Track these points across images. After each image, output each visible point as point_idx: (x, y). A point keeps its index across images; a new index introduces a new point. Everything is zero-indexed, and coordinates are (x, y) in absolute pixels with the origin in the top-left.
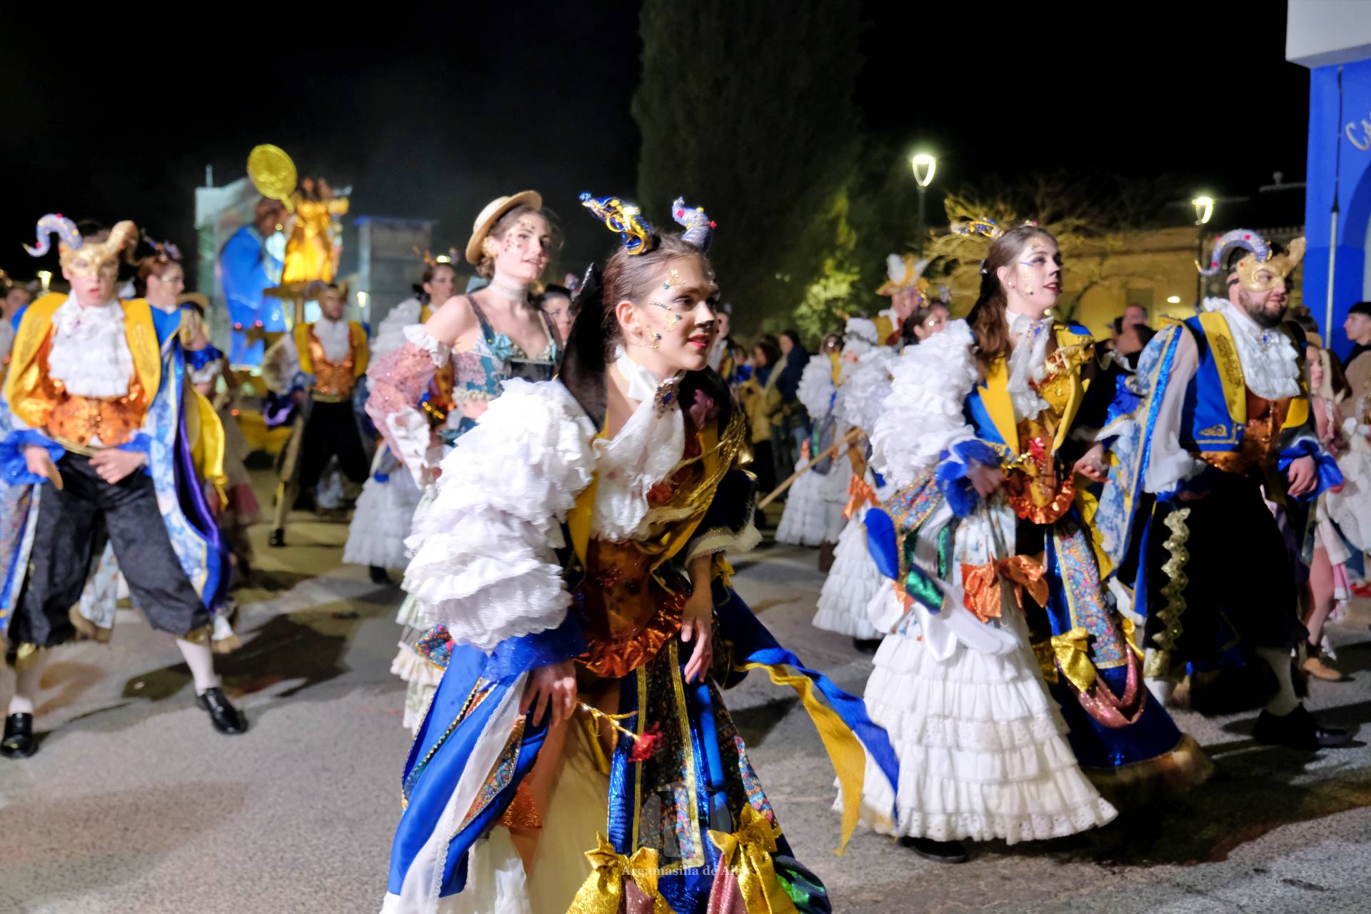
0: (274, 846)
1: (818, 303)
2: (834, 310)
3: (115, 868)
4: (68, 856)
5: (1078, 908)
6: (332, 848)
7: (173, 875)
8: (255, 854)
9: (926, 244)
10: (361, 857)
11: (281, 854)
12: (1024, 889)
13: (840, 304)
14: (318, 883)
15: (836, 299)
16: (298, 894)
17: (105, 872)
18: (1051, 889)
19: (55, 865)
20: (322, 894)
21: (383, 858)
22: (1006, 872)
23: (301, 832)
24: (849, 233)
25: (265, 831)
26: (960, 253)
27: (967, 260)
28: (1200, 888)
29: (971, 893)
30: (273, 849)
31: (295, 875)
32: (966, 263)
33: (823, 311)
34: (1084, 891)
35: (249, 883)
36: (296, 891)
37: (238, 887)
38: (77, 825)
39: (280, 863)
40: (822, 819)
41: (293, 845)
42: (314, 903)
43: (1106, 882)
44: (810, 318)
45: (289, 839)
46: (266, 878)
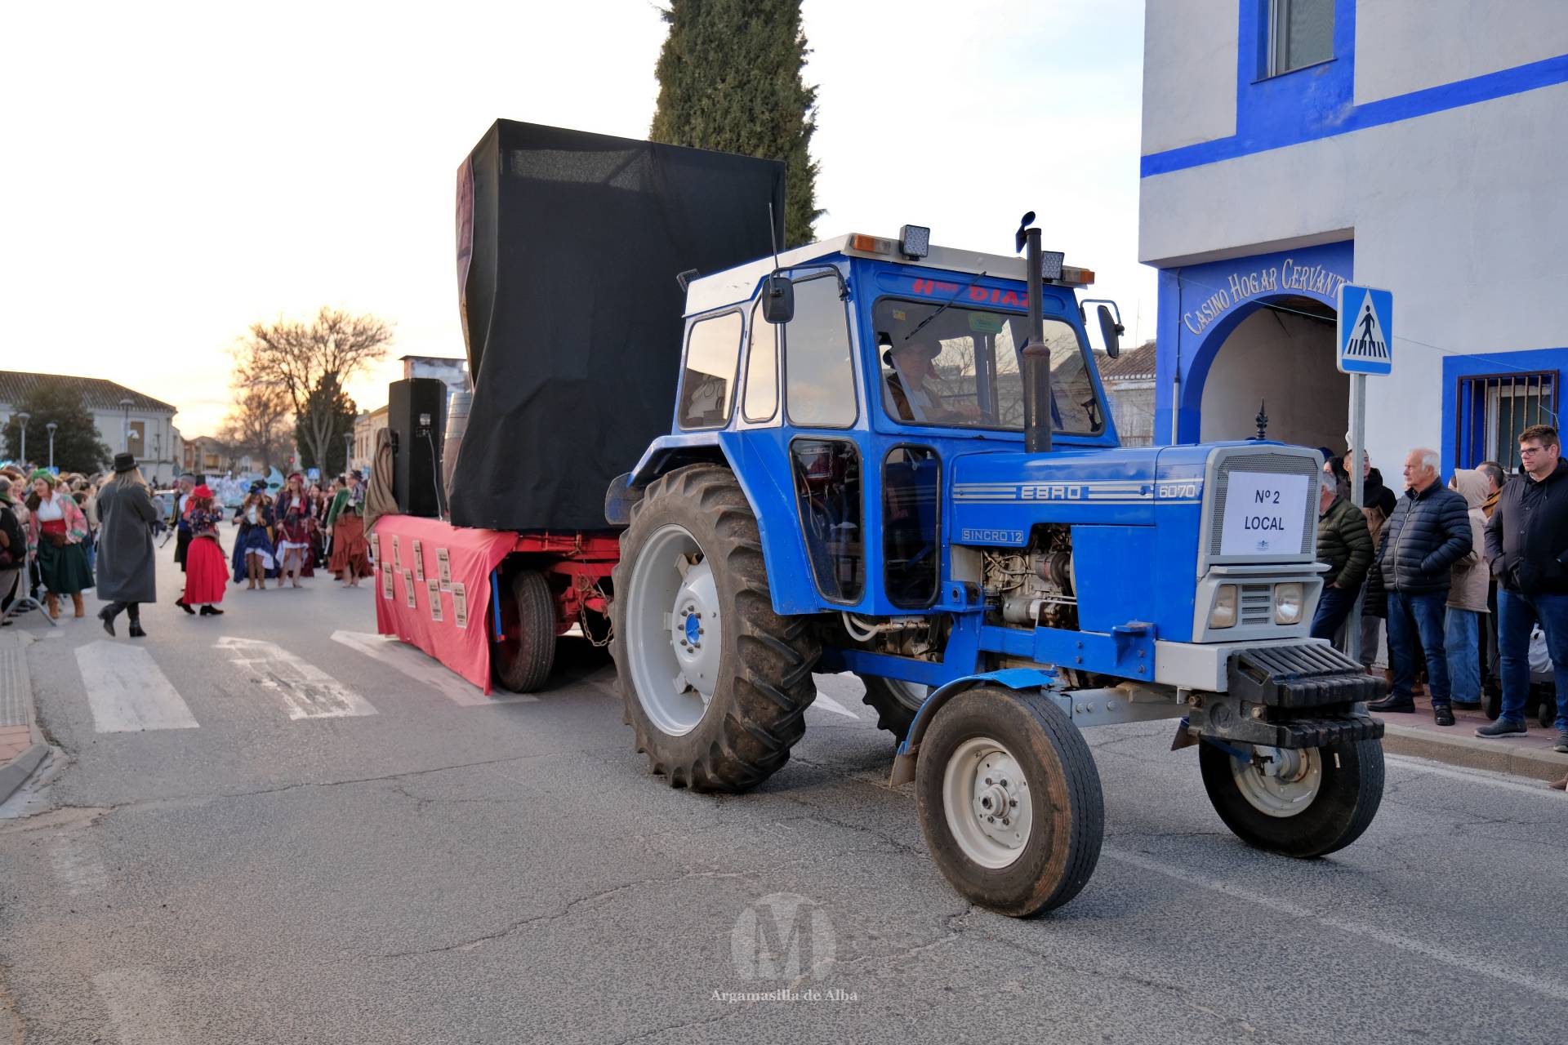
0: (299, 924)
5: (923, 961)
12: (886, 948)
16: (316, 965)
18: (906, 946)
20: (335, 965)
22: (875, 933)
28: (1018, 942)
29: (845, 951)
34: (929, 947)
35: (277, 956)
36: (316, 962)
42: (327, 972)
43: (949, 939)
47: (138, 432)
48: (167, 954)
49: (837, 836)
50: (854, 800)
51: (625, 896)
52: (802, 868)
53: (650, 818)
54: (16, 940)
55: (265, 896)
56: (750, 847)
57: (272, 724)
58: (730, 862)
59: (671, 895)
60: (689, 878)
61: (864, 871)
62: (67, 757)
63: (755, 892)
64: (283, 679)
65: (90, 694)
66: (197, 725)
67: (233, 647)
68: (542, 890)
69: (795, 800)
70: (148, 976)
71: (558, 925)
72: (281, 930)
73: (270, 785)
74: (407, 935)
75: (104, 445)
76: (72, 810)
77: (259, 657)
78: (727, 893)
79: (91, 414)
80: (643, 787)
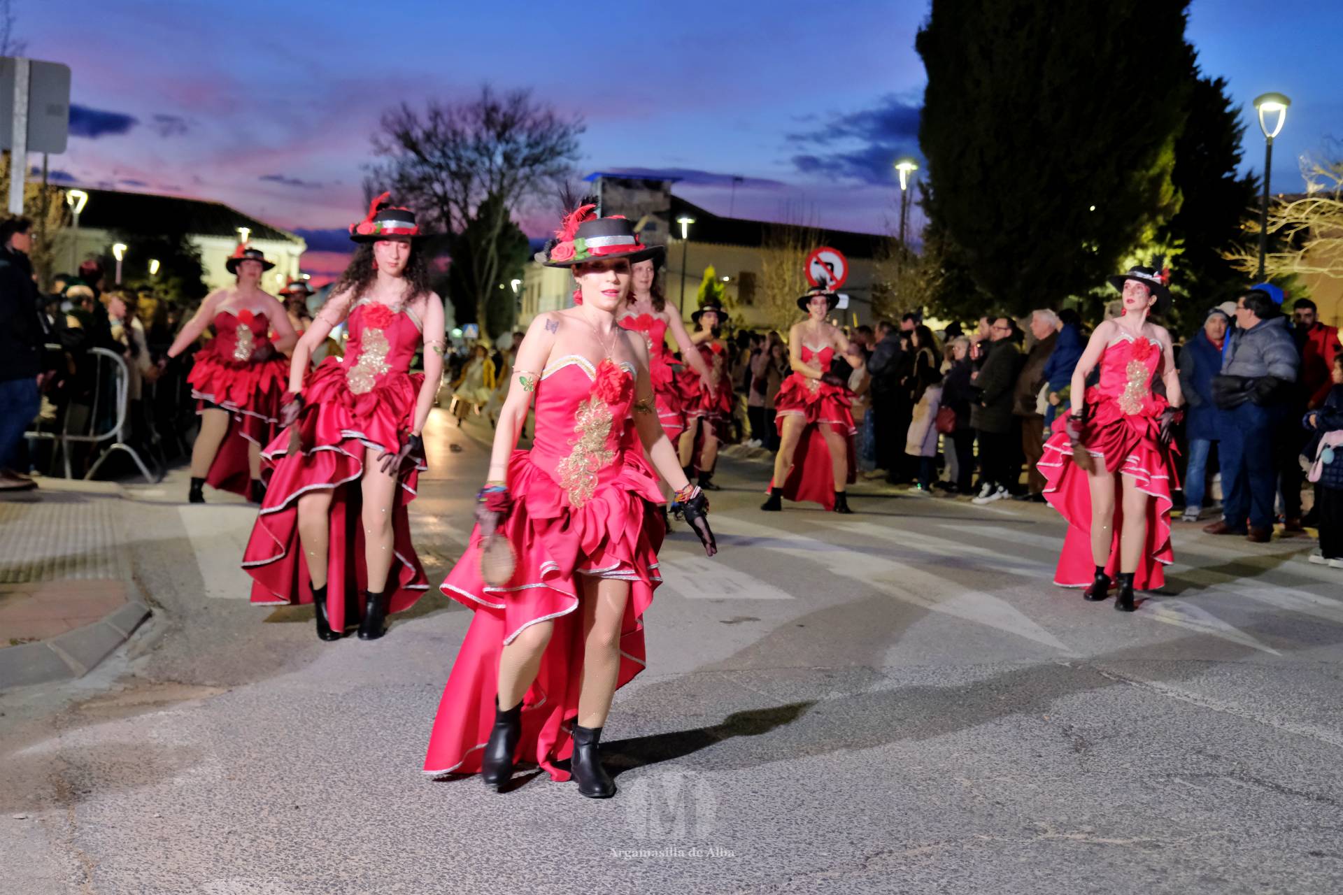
3: (303, 857)
4: (253, 840)
6: (544, 853)
7: (365, 869)
8: (457, 854)
9: (1271, 209)
10: (579, 867)
11: (487, 855)
14: (529, 889)
17: (291, 860)
19: (238, 850)
21: (603, 869)
23: (511, 833)
24: (1176, 192)
25: (470, 830)
26: (1314, 220)
27: (1324, 229)
30: (479, 850)
31: (500, 878)
32: (1323, 235)
35: (451, 884)
37: (438, 887)
38: (262, 809)
39: (486, 866)
40: (1132, 864)
41: (500, 847)
45: (496, 840)
46: (470, 880)
48: (301, 866)
49: (1278, 804)
50: (1296, 759)
51: (952, 854)
52: (1230, 841)
53: (976, 757)
54: (107, 830)
55: (431, 807)
56: (1138, 807)
58: (1109, 823)
59: (1023, 860)
60: (1048, 839)
61: (1334, 855)
62: (170, 623)
63: (1158, 868)
65: (198, 554)
68: (823, 835)
69: (1200, 752)
70: (278, 890)
71: (853, 882)
72: (454, 851)
73: (429, 676)
74: (631, 874)
76: (179, 687)
78: (1111, 864)
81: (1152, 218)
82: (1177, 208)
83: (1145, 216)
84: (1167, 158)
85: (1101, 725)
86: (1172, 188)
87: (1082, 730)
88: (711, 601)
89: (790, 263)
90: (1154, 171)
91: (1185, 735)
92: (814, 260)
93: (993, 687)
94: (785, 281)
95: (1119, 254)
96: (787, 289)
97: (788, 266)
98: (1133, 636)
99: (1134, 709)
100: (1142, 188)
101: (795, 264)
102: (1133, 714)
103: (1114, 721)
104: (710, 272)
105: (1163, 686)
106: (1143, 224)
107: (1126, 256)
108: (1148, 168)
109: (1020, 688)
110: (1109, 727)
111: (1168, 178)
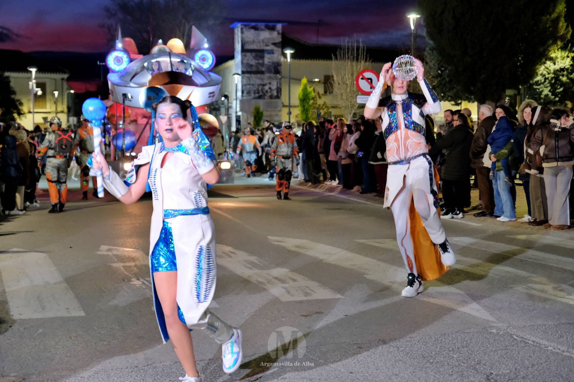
1: (549, 74)
2: (561, 77)
13: (565, 73)
15: (562, 70)
24: (567, 27)
33: (552, 78)
44: (543, 83)
47: (42, 90)
57: (138, 314)
64: (146, 279)
66: (82, 314)
67: (110, 253)
73: (136, 362)
75: (18, 100)
77: (129, 261)
79: (8, 77)
80: (429, 370)
81: (555, 42)
82: (569, 36)
83: (551, 42)
84: (561, 8)
85: (508, 371)
86: (565, 24)
87: (497, 375)
88: (296, 302)
89: (350, 75)
90: (554, 15)
91: (555, 376)
92: (361, 77)
93: (451, 349)
94: (347, 84)
95: (537, 64)
96: (349, 89)
97: (348, 76)
98: (533, 310)
99: (528, 360)
100: (548, 26)
101: (352, 75)
102: (528, 362)
103: (516, 368)
104: (304, 81)
105: (546, 343)
106: (549, 46)
107: (540, 65)
108: (550, 15)
109: (465, 349)
110: (512, 373)
111: (562, 19)
